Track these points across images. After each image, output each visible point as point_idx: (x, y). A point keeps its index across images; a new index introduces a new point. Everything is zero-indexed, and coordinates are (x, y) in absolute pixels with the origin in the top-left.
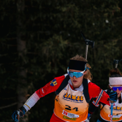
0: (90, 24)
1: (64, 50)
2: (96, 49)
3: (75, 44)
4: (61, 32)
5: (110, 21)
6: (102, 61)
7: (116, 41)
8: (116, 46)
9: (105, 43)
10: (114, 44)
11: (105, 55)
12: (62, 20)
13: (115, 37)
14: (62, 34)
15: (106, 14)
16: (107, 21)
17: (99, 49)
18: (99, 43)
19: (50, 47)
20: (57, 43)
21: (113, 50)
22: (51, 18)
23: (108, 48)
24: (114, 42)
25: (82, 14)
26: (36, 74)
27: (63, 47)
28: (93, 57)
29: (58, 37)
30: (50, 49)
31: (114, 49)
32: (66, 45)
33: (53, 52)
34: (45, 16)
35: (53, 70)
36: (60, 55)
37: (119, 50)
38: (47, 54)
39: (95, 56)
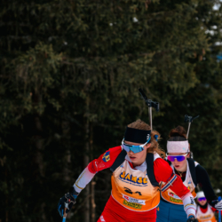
0: (103, 24)
1: (56, 71)
2: (115, 71)
3: (76, 60)
4: (50, 39)
5: (140, 19)
6: (126, 93)
7: (151, 55)
8: (150, 65)
9: (130, 59)
10: (146, 62)
11: (131, 81)
12: (52, 15)
13: (150, 48)
14: (53, 42)
15: (134, 7)
16: (135, 20)
17: (121, 70)
18: (119, 60)
19: (30, 65)
20: (43, 58)
21: (145, 72)
22: (34, 12)
23: (137, 68)
24: (148, 58)
25: (90, 6)
26: (5, 114)
27: (54, 67)
28: (109, 84)
29: (45, 46)
30: (30, 68)
31: (148, 70)
32: (59, 61)
33: (36, 75)
34: (21, 9)
35: (36, 107)
36: (49, 80)
37: (156, 72)
38: (25, 78)
39: (112, 82)
